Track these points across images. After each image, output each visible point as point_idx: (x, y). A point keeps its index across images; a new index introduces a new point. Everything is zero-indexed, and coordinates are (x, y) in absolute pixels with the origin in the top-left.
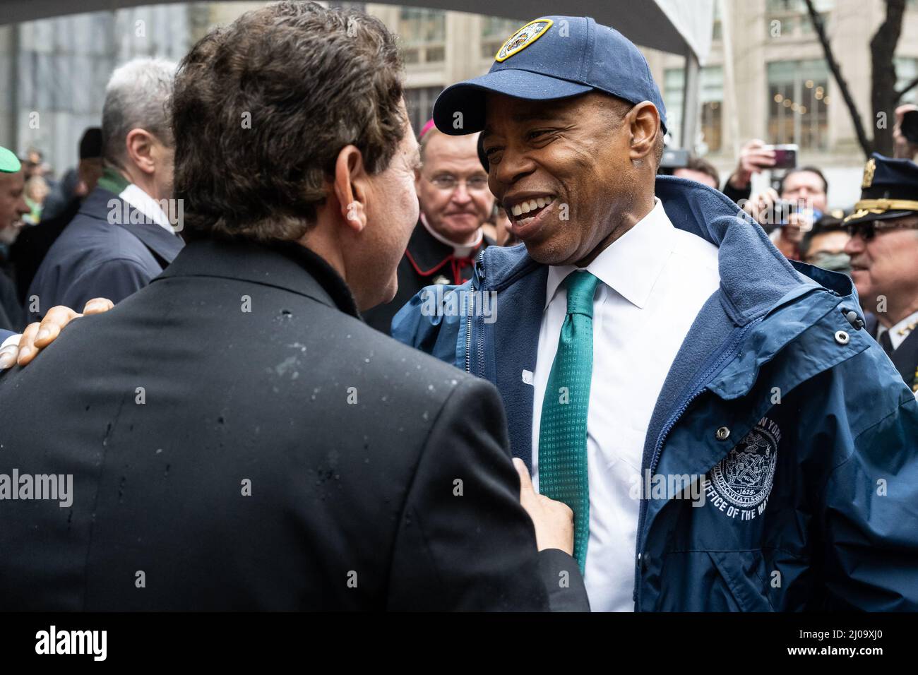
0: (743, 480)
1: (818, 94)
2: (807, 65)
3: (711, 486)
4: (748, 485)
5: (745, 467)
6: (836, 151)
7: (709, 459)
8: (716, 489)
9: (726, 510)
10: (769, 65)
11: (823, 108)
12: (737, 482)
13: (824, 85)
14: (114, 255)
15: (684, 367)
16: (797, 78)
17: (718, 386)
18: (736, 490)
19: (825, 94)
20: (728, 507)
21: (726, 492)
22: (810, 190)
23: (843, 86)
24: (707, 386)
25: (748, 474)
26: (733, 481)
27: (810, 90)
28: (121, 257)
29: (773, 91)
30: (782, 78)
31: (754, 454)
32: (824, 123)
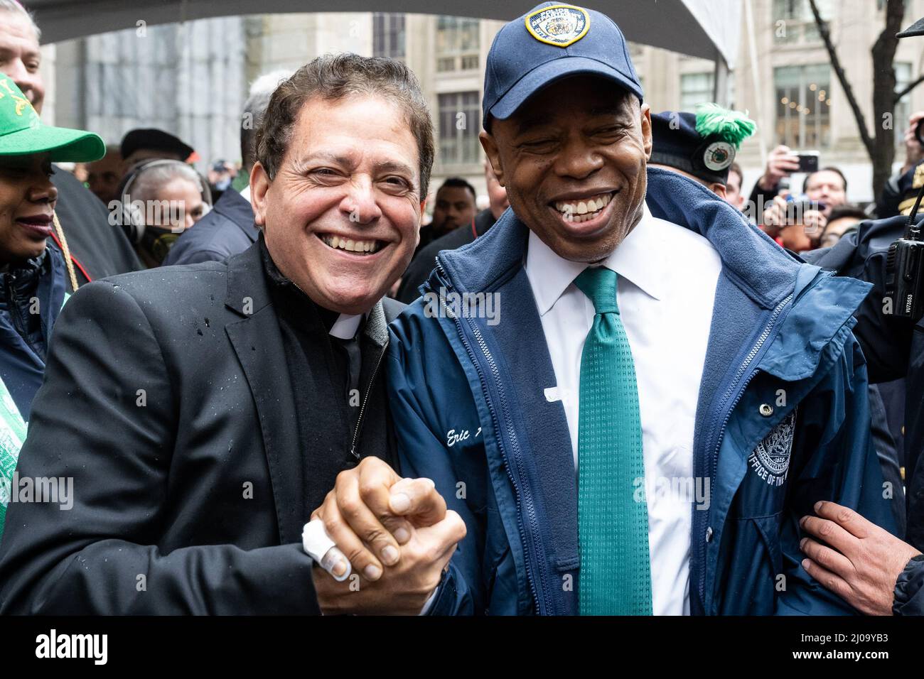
0: (778, 449)
1: (821, 96)
2: (810, 69)
3: (755, 457)
4: (781, 453)
5: (778, 437)
6: (838, 148)
7: (755, 434)
8: (759, 459)
9: (767, 478)
10: (776, 70)
11: (825, 109)
12: (773, 451)
13: (826, 89)
14: (203, 247)
15: (722, 348)
16: (801, 82)
17: (773, 368)
18: (772, 459)
19: (827, 97)
20: (768, 475)
21: (766, 461)
22: (831, 187)
23: (847, 89)
24: (760, 366)
25: (780, 444)
26: (771, 451)
27: (813, 92)
28: (208, 249)
29: (780, 94)
30: (787, 82)
31: (784, 424)
32: (826, 123)
